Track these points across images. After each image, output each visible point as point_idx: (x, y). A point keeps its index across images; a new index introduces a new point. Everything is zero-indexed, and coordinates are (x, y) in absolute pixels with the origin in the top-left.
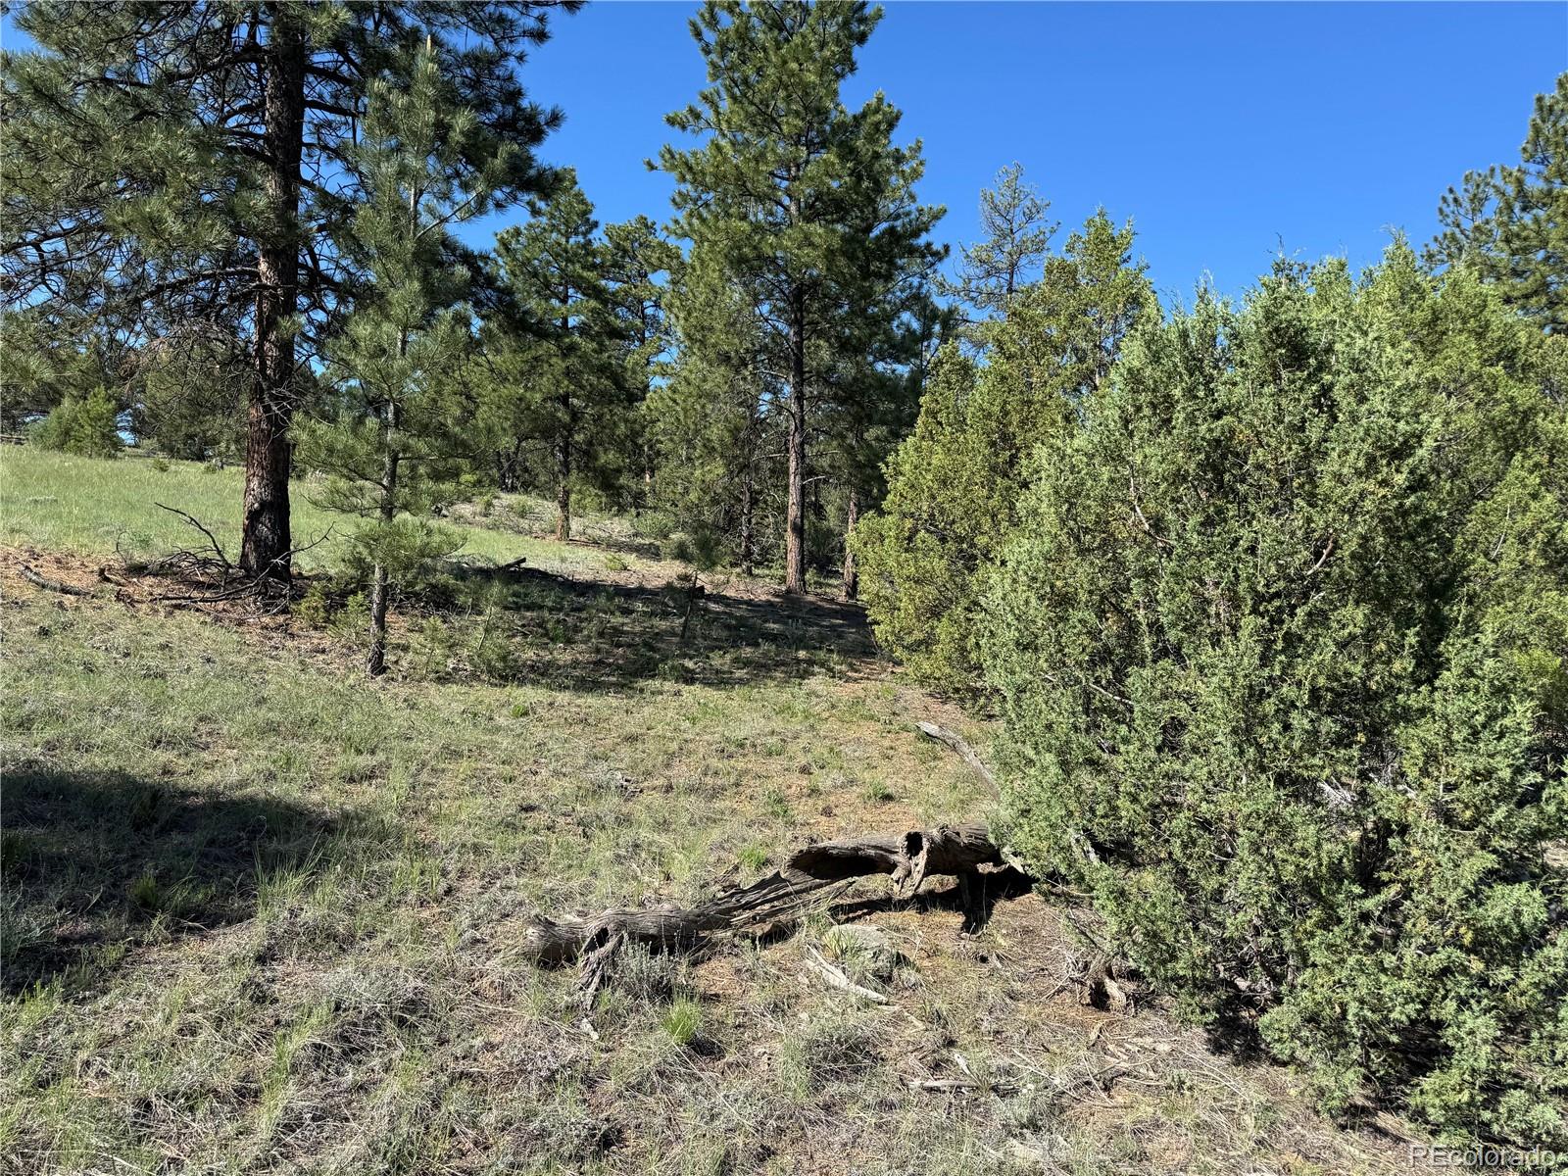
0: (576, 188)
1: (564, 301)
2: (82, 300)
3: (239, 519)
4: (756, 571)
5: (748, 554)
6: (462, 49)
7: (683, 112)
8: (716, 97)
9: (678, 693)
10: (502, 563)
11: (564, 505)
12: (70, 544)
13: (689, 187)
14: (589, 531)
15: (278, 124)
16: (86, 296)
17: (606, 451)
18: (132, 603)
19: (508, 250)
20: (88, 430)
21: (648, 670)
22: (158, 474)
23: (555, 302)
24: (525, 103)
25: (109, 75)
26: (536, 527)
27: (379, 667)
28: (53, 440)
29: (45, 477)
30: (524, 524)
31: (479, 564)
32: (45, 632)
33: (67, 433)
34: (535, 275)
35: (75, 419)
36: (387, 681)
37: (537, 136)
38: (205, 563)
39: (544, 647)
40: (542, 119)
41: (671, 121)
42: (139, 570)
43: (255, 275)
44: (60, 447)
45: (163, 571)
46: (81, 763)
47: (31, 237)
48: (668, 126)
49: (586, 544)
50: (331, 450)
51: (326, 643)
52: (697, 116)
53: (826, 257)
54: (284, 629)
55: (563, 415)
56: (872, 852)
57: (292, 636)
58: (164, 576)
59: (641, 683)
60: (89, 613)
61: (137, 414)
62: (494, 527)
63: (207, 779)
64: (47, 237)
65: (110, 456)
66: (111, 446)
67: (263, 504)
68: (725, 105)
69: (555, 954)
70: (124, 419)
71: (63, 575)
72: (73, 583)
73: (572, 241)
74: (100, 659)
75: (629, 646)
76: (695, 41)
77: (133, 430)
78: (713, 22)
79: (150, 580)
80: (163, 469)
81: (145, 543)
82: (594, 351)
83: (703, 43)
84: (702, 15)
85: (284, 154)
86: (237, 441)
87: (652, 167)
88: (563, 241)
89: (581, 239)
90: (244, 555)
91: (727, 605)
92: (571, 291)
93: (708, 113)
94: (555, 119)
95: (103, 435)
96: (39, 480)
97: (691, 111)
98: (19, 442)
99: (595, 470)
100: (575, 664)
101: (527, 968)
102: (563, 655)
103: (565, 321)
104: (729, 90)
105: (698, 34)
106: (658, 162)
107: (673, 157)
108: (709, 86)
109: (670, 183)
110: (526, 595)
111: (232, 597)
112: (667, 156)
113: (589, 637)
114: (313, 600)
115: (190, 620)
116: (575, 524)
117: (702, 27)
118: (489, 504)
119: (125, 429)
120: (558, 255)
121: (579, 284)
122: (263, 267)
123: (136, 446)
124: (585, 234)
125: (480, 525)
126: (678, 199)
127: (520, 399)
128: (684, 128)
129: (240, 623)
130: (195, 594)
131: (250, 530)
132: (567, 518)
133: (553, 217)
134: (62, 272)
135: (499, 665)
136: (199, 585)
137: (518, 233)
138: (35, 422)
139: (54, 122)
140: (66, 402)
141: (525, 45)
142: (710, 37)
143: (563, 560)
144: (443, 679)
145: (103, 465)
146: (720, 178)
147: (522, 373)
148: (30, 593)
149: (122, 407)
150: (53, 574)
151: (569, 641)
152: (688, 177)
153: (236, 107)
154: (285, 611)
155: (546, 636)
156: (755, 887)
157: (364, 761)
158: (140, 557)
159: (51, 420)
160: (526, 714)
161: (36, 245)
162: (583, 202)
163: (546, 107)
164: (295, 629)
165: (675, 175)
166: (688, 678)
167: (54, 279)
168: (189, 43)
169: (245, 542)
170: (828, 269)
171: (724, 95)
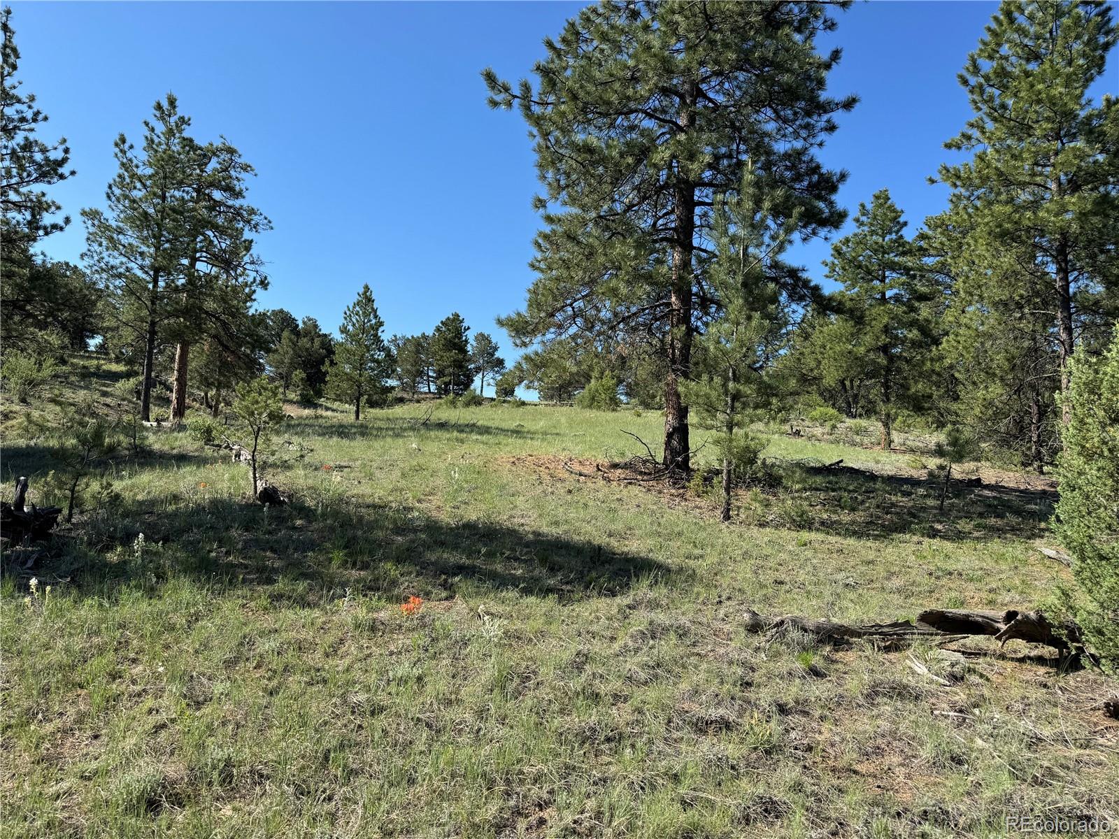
0: (889, 202)
1: (883, 281)
2: (590, 329)
3: (662, 438)
4: (1045, 469)
5: (1039, 456)
6: (782, 151)
7: (958, 137)
8: (980, 122)
9: (920, 543)
10: (828, 463)
11: (886, 425)
12: (587, 455)
13: (963, 190)
14: (908, 443)
15: (681, 220)
16: (593, 326)
17: (916, 382)
18: (609, 481)
19: (839, 254)
20: (603, 397)
21: (903, 528)
22: (635, 418)
23: (876, 283)
24: (824, 171)
25: (602, 214)
26: (866, 441)
27: (727, 517)
28: (586, 402)
29: (581, 423)
30: (858, 439)
31: (812, 464)
32: (570, 492)
33: (593, 399)
34: (860, 267)
35: (597, 391)
36: (730, 524)
37: (834, 189)
38: (645, 462)
39: (835, 512)
40: (835, 179)
41: (948, 146)
42: (615, 466)
43: (668, 305)
44: (590, 406)
45: (626, 466)
46: (576, 538)
47: (569, 302)
48: (947, 151)
49: (904, 452)
50: (698, 396)
51: (702, 504)
52: (969, 138)
53: (1079, 219)
54: (682, 496)
55: (882, 360)
56: (980, 619)
57: (686, 500)
58: (627, 469)
59: (895, 536)
60: (589, 484)
61: (629, 385)
62: (837, 442)
63: (626, 549)
64: (575, 301)
65: (614, 410)
66: (614, 404)
67: (674, 429)
68: (990, 126)
69: (755, 627)
70: (621, 389)
71: (581, 468)
72: (585, 472)
73: (887, 239)
74: (591, 503)
75: (897, 513)
76: (963, 87)
77: (627, 394)
78: (976, 69)
79: (620, 471)
80: (639, 415)
81: (623, 454)
82: (905, 312)
83: (969, 87)
84: (967, 69)
85: (683, 237)
86: (665, 396)
87: (932, 181)
88: (880, 240)
89: (894, 236)
90: (665, 457)
91: (1000, 492)
92: (887, 273)
93: (976, 133)
94: (843, 177)
95: (611, 398)
96: (578, 424)
97: (963, 135)
98: (571, 405)
99: (909, 397)
100: (853, 522)
101: (741, 629)
102: (846, 517)
103: (884, 294)
104: (989, 115)
105: (965, 82)
106: (937, 177)
107: (948, 171)
108: (974, 116)
109: (946, 190)
110: (836, 483)
111: (657, 479)
112: (944, 172)
113: (869, 507)
114: (697, 480)
115: (635, 490)
116: (897, 437)
117: (968, 77)
118: (834, 427)
119: (622, 394)
120: (876, 250)
121: (893, 267)
122: (673, 299)
123: (628, 404)
124: (897, 232)
125: (827, 441)
126: (954, 199)
127: (850, 353)
128: (959, 148)
129: (660, 492)
130: (639, 477)
131: (668, 443)
132: (889, 434)
133: (872, 225)
134: (582, 316)
135: (798, 519)
136: (641, 473)
137: (847, 240)
138: (579, 394)
139: (576, 248)
140: (593, 381)
141: (823, 136)
142: (973, 81)
143: (877, 462)
144: (762, 525)
145: (610, 415)
146: (985, 180)
147: (852, 335)
148: (567, 475)
149: (620, 382)
150: (577, 467)
151: (853, 509)
152: (959, 183)
153: (661, 214)
154: (684, 487)
155: (839, 504)
156: (890, 626)
157: (697, 552)
158: (617, 460)
159: (585, 392)
160: (806, 545)
161: (571, 305)
162: (894, 211)
163: (837, 170)
164: (687, 496)
165: (948, 184)
166: (933, 534)
167: (579, 321)
168: (637, 188)
169: (665, 450)
170: (1081, 228)
171: (987, 119)
